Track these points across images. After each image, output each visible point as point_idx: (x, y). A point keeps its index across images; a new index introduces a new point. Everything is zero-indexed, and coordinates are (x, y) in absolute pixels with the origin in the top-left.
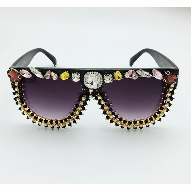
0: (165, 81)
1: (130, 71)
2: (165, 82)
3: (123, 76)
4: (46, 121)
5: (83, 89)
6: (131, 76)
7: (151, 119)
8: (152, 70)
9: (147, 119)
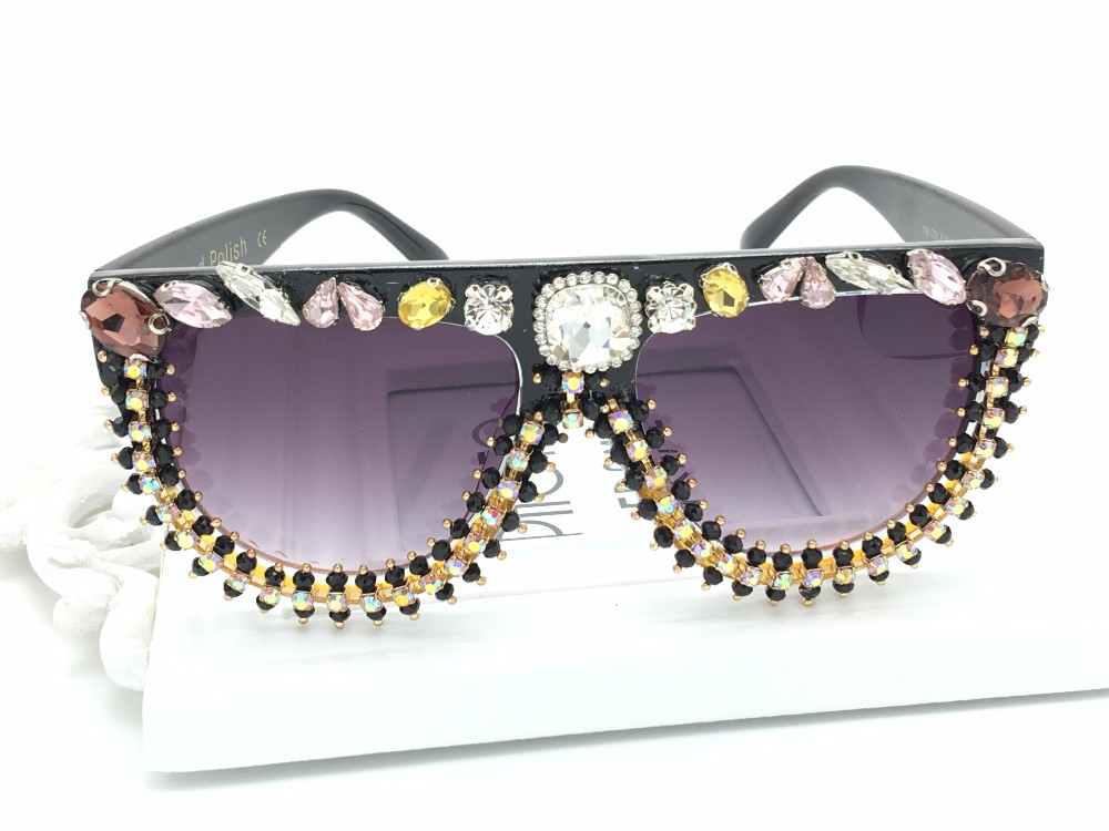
0: (981, 310)
1: (795, 261)
2: (983, 314)
3: (755, 292)
4: (304, 581)
5: (529, 379)
6: (798, 289)
7: (898, 535)
8: (909, 254)
9: (876, 538)
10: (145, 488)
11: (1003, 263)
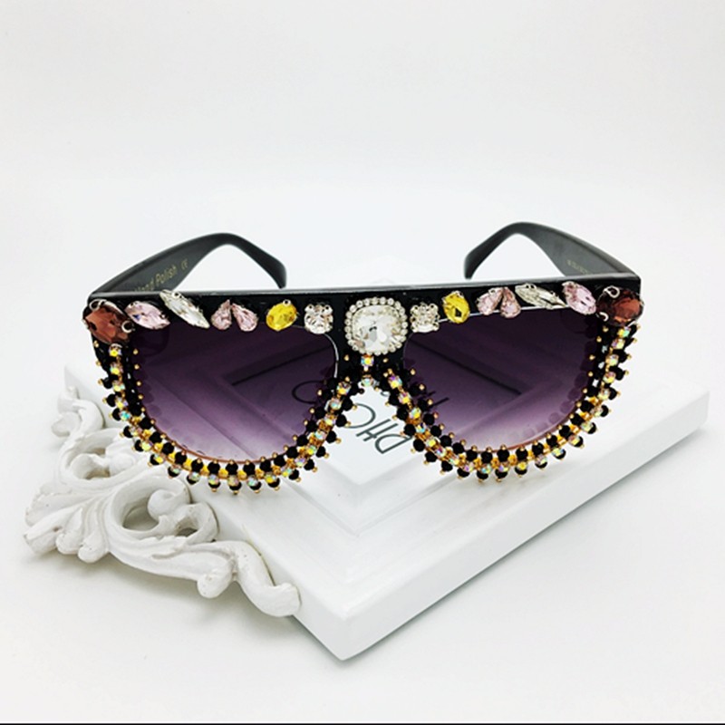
0: (604, 318)
1: (497, 290)
2: (606, 320)
4: (214, 469)
5: (342, 357)
6: (499, 306)
7: (553, 443)
8: (564, 284)
9: (539, 444)
10: (122, 417)
11: (617, 289)
